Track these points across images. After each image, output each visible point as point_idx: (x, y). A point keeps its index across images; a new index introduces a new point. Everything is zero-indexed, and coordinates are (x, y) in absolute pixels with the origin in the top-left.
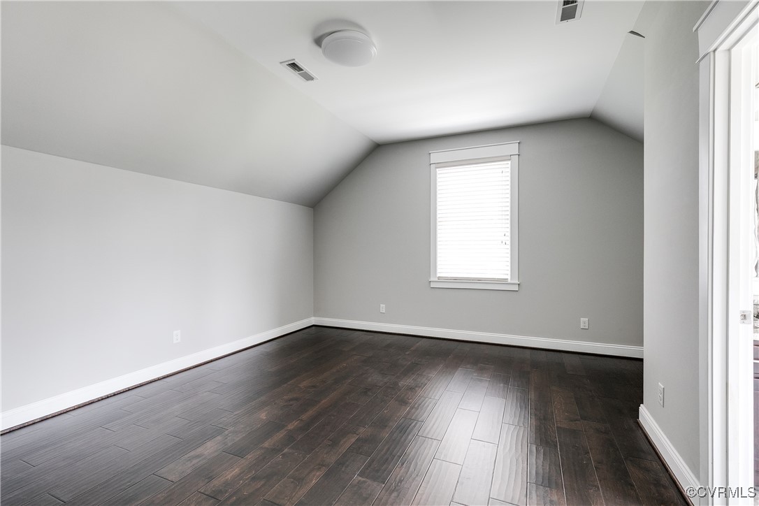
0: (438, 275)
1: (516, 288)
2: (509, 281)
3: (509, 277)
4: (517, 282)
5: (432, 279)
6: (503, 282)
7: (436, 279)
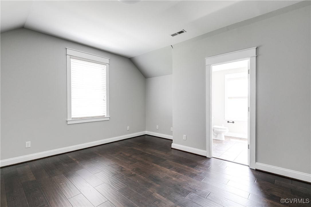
0: (72, 117)
1: (108, 119)
2: (105, 116)
3: (105, 115)
4: (109, 116)
5: (68, 120)
6: (103, 117)
7: (71, 119)
